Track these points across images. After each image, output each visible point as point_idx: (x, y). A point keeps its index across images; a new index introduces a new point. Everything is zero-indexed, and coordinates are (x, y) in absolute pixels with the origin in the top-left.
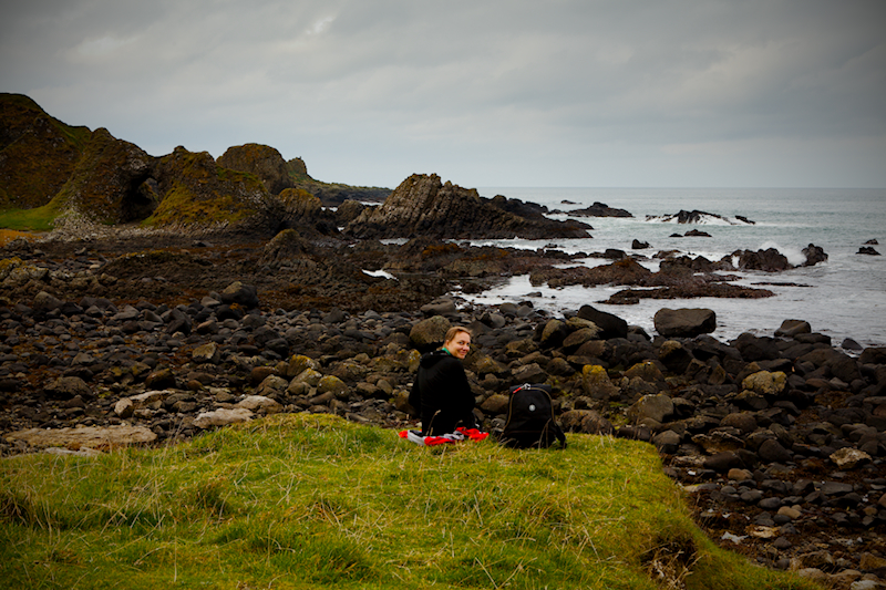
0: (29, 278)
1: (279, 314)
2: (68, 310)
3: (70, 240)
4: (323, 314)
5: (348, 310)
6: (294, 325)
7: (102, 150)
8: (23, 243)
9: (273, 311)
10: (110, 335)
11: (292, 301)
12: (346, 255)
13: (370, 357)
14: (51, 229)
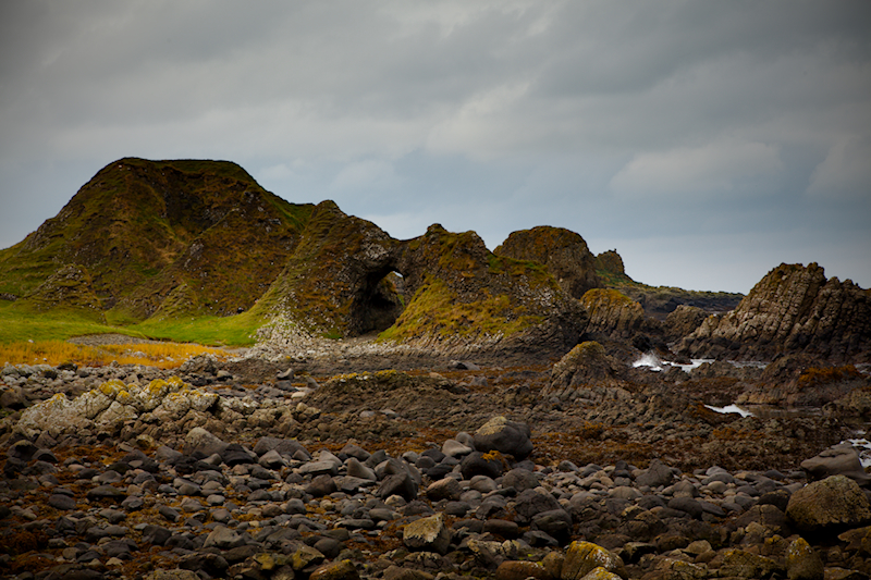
0: (190, 407)
1: (565, 469)
2: (232, 456)
3: (275, 359)
4: (636, 471)
5: (679, 465)
6: (587, 488)
7: (326, 231)
8: (206, 362)
9: (555, 464)
10: (286, 497)
11: (587, 449)
12: (677, 383)
13: (715, 548)
14: (252, 343)
